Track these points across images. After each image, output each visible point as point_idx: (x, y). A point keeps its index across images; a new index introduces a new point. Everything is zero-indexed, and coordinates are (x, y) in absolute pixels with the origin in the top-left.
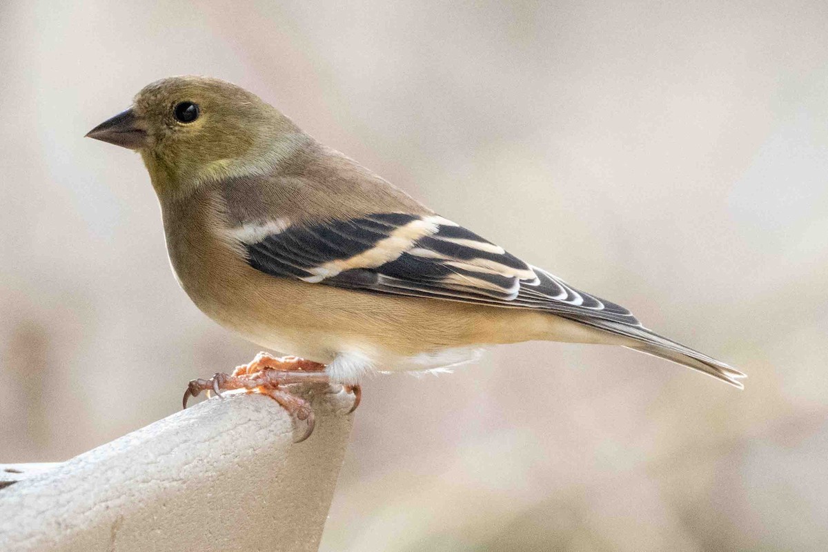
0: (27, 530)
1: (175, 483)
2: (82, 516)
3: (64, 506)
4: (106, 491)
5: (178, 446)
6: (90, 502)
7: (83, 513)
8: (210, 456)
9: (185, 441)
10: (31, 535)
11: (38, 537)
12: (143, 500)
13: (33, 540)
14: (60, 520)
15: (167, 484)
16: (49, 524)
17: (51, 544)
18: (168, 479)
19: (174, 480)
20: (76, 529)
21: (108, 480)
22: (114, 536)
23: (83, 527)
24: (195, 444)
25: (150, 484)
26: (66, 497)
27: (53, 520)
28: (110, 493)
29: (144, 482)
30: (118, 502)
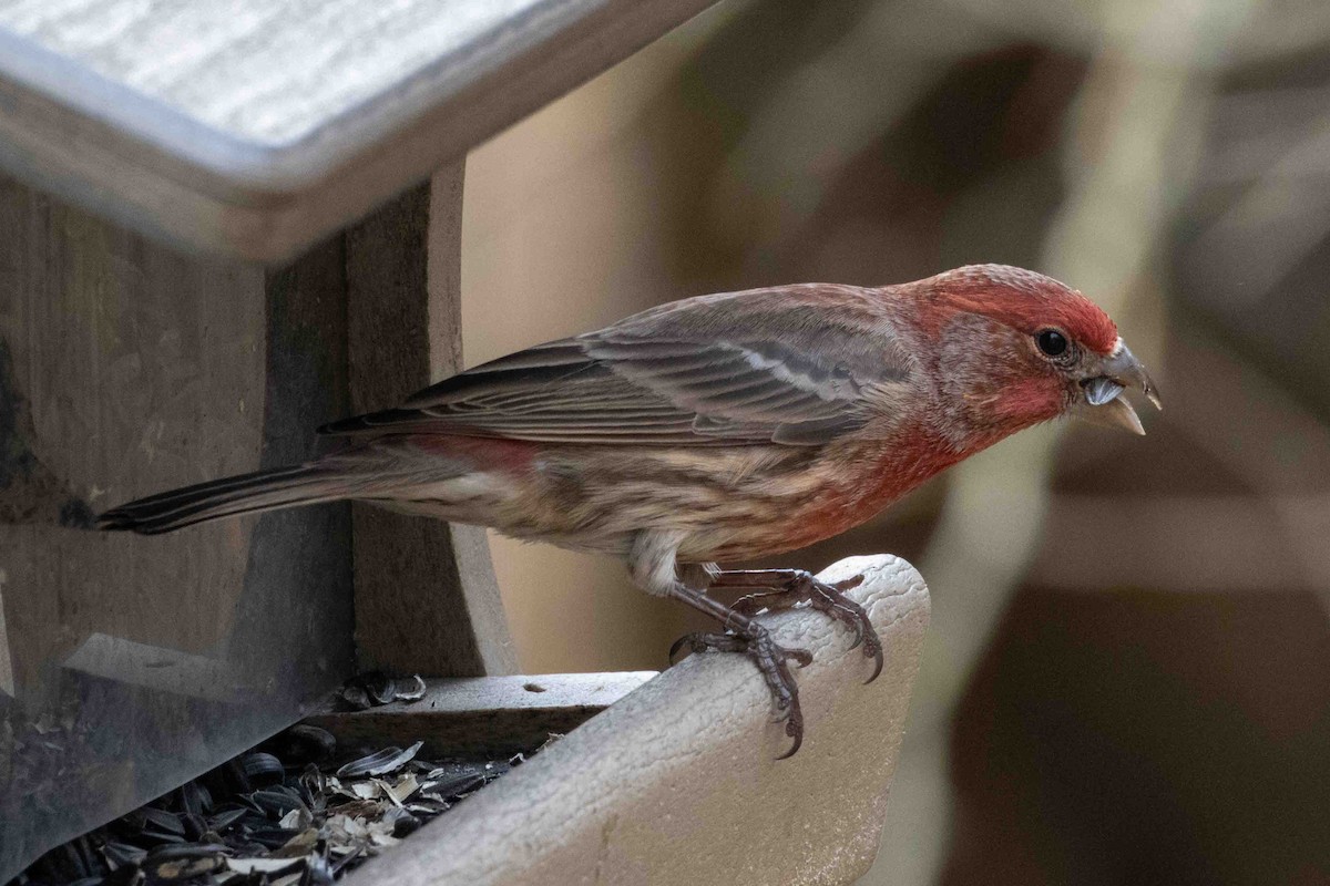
0: (487, 862)
1: (685, 758)
2: (560, 829)
3: (537, 820)
4: (593, 789)
5: (691, 708)
6: (571, 809)
7: (562, 824)
8: (733, 713)
9: (701, 700)
10: (491, 869)
11: (502, 869)
12: (643, 788)
13: (495, 873)
14: (531, 840)
15: (674, 761)
16: (517, 849)
17: (519, 873)
18: (675, 755)
19: (683, 754)
20: (554, 846)
21: (596, 774)
22: (606, 840)
23: (562, 842)
24: (714, 701)
25: (652, 766)
26: (540, 807)
27: (521, 843)
28: (598, 792)
29: (643, 766)
30: (608, 800)
